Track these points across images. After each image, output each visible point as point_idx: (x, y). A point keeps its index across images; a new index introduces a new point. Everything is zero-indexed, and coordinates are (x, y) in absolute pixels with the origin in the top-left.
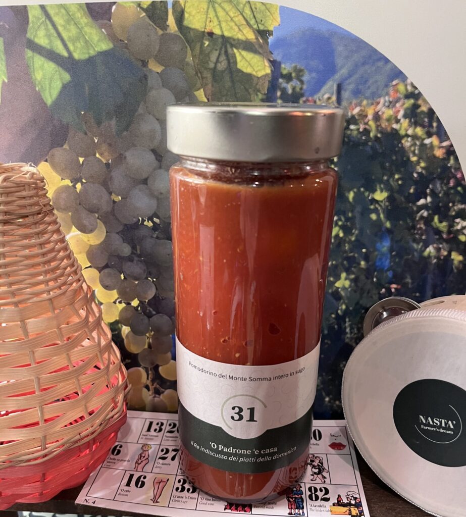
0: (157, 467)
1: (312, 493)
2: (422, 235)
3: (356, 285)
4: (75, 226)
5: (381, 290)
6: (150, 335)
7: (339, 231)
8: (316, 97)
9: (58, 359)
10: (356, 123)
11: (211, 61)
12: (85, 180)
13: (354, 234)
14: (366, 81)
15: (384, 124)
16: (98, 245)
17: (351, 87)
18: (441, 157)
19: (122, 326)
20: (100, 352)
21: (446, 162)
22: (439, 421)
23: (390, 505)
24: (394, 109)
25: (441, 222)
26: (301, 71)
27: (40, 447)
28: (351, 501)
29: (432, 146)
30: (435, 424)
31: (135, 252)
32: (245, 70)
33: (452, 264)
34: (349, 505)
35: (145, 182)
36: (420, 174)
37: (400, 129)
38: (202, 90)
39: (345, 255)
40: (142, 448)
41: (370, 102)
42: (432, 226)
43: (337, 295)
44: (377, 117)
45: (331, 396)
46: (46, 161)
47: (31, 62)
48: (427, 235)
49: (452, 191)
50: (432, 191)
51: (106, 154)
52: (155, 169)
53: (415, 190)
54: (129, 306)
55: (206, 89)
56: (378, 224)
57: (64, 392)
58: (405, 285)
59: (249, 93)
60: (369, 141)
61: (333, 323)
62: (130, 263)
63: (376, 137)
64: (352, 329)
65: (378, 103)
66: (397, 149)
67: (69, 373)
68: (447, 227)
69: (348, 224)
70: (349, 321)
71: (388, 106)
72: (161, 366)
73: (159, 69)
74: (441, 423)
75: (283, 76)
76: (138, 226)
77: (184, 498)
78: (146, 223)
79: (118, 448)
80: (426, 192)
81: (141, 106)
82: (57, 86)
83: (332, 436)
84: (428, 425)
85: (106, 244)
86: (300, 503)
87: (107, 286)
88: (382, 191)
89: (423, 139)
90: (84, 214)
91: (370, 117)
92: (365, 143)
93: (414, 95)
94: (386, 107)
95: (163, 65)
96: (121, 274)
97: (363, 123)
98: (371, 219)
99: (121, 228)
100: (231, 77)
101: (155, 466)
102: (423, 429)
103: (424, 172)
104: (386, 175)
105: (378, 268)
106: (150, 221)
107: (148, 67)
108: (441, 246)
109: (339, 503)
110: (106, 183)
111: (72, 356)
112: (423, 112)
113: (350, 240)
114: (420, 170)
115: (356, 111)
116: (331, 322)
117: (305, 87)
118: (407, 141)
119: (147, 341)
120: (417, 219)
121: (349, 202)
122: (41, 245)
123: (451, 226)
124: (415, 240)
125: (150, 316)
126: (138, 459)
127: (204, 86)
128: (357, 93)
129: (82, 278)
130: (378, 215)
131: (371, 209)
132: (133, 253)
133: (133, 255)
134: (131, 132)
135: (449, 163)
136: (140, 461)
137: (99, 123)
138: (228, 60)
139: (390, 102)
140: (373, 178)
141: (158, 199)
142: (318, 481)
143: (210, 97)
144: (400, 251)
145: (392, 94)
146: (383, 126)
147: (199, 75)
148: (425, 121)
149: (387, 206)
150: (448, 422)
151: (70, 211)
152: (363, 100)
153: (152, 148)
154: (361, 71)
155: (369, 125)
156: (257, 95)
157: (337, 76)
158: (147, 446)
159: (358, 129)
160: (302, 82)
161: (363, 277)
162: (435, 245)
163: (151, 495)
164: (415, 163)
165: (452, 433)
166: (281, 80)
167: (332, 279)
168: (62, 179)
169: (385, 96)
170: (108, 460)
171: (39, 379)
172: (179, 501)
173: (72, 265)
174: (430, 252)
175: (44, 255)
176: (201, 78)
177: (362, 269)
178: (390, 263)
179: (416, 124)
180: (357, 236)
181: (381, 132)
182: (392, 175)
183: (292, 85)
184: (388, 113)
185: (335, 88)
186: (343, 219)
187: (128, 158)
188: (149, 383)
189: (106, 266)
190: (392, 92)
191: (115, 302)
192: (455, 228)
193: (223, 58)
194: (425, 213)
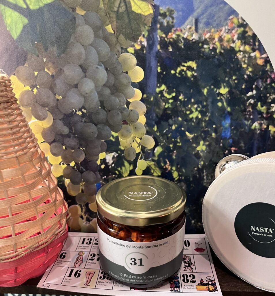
0: (88, 265)
1: (185, 278)
2: (250, 115)
3: (210, 149)
4: (34, 116)
5: (225, 152)
6: (82, 184)
7: (198, 114)
8: (182, 28)
9: (23, 196)
10: (208, 44)
11: (115, 7)
12: (39, 86)
13: (207, 116)
14: (213, 17)
15: (225, 44)
16: (48, 128)
17: (204, 21)
18: (261, 64)
19: (65, 179)
20: (50, 192)
21: (265, 68)
22: (263, 229)
23: (233, 284)
24: (231, 34)
25: (262, 106)
26: (172, 11)
27: (13, 251)
28: (209, 282)
29: (256, 58)
30: (261, 231)
31: (71, 131)
32: (137, 12)
33: (270, 133)
34: (208, 284)
35: (76, 86)
36: (248, 76)
37: (236, 47)
38: (110, 25)
39: (202, 129)
40: (79, 254)
41: (216, 29)
42: (256, 109)
43: (198, 155)
44: (221, 40)
45: (195, 220)
46: (14, 75)
47: (4, 12)
48: (254, 115)
49: (269, 86)
50: (256, 86)
51: (51, 69)
52: (82, 78)
53: (246, 86)
54: (69, 166)
55: (113, 24)
56: (223, 109)
57: (27, 216)
58: (240, 148)
59: (140, 26)
60: (216, 56)
61: (196, 173)
62: (68, 139)
63: (220, 52)
64: (207, 176)
65: (221, 31)
66: (234, 60)
67: (30, 204)
68: (266, 110)
69: (204, 109)
70: (206, 172)
71: (228, 33)
72: (90, 203)
73: (83, 13)
74: (265, 230)
75: (161, 15)
76: (72, 114)
77: (105, 283)
78: (77, 113)
79: (64, 254)
80: (253, 87)
81: (72, 37)
82: (20, 27)
83: (196, 244)
84: (257, 232)
85: (53, 127)
86: (177, 284)
87: (55, 154)
88: (225, 87)
89: (250, 53)
90: (39, 108)
91: (216, 39)
92: (214, 57)
93: (243, 25)
94: (226, 33)
95: (85, 11)
96: (63, 146)
97: (212, 43)
98: (218, 106)
99: (62, 116)
100: (128, 17)
101: (87, 264)
102: (253, 234)
103: (251, 74)
104: (227, 77)
105: (223, 138)
106: (80, 111)
107: (76, 12)
108: (262, 122)
109: (202, 284)
110: (52, 88)
111: (32, 194)
112: (249, 36)
113: (205, 120)
114: (248, 73)
115: (207, 36)
116: (194, 173)
117: (175, 21)
118: (240, 54)
119: (81, 188)
120: (247, 105)
121: (204, 95)
122: (10, 122)
123: (268, 109)
124: (246, 119)
125: (82, 172)
126: (76, 261)
127: (111, 22)
128: (207, 24)
129: (38, 146)
130: (223, 103)
131: (218, 99)
132: (70, 132)
133: (70, 134)
134: (66, 54)
135: (266, 68)
136: (77, 262)
137: (46, 49)
138: (126, 5)
139: (229, 30)
140: (219, 79)
141: (85, 97)
142: (188, 271)
143: (115, 30)
144: (237, 126)
145: (230, 25)
146: (225, 45)
147: (108, 15)
148: (251, 42)
149: (228, 97)
150: (269, 229)
151: (30, 107)
152: (212, 29)
153: (80, 64)
154: (210, 10)
155: (216, 45)
156: (145, 27)
157: (195, 14)
158: (81, 253)
159: (209, 48)
160: (173, 18)
161: (214, 144)
162: (259, 122)
163: (84, 281)
164: (245, 68)
165: (272, 236)
166: (159, 17)
167: (194, 145)
168: (25, 86)
169: (225, 26)
170: (58, 262)
171: (11, 208)
172: (102, 285)
173: (31, 137)
174: (256, 126)
175: (12, 128)
176: (109, 18)
177: (213, 138)
178: (231, 134)
179: (245, 43)
180: (209, 117)
181: (224, 49)
182: (231, 77)
183: (166, 20)
184: (227, 37)
185: (194, 21)
186: (200, 106)
187: (65, 71)
188: (83, 214)
189: (54, 141)
190: (229, 23)
191: (60, 164)
192: (271, 110)
193: (123, 4)
194: (252, 101)
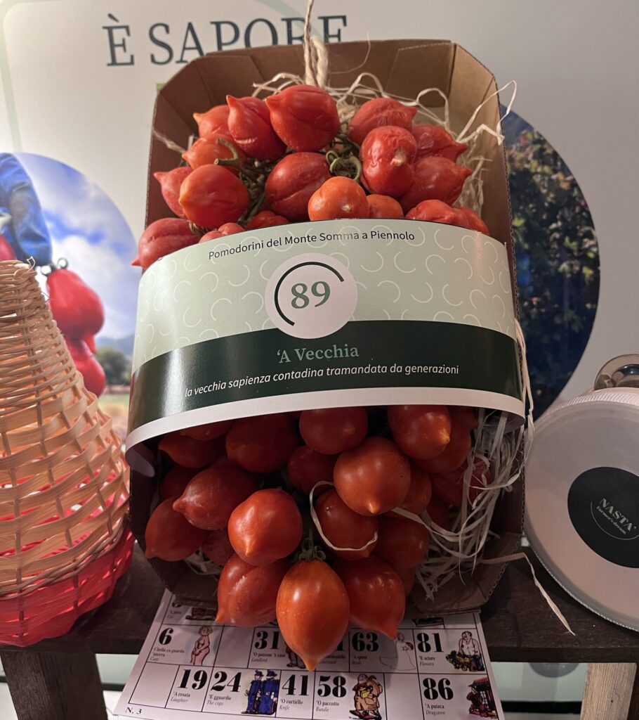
2: (556, 254)
15: (517, 165)
18: (566, 189)
21: (571, 193)
24: (524, 153)
25: (571, 241)
29: (558, 181)
33: (584, 277)
36: (550, 204)
37: (531, 168)
42: (564, 246)
44: (511, 159)
48: (561, 253)
49: (578, 216)
50: (562, 217)
53: (547, 217)
56: (519, 245)
58: (545, 298)
63: (511, 174)
65: (511, 149)
66: (529, 184)
68: (577, 246)
71: (520, 151)
80: (557, 218)
88: (519, 219)
89: (551, 175)
93: (540, 141)
94: (518, 151)
103: (553, 202)
104: (522, 205)
108: (573, 262)
112: (548, 154)
114: (550, 200)
118: (537, 177)
120: (551, 240)
123: (580, 244)
124: (551, 259)
130: (518, 239)
135: (573, 193)
139: (521, 148)
144: (538, 268)
145: (522, 141)
148: (550, 161)
149: (525, 231)
162: (568, 262)
164: (545, 194)
178: (531, 279)
179: (543, 164)
181: (516, 171)
182: (527, 205)
184: (521, 155)
192: (584, 247)
194: (557, 235)
